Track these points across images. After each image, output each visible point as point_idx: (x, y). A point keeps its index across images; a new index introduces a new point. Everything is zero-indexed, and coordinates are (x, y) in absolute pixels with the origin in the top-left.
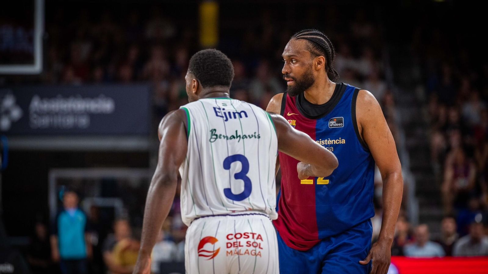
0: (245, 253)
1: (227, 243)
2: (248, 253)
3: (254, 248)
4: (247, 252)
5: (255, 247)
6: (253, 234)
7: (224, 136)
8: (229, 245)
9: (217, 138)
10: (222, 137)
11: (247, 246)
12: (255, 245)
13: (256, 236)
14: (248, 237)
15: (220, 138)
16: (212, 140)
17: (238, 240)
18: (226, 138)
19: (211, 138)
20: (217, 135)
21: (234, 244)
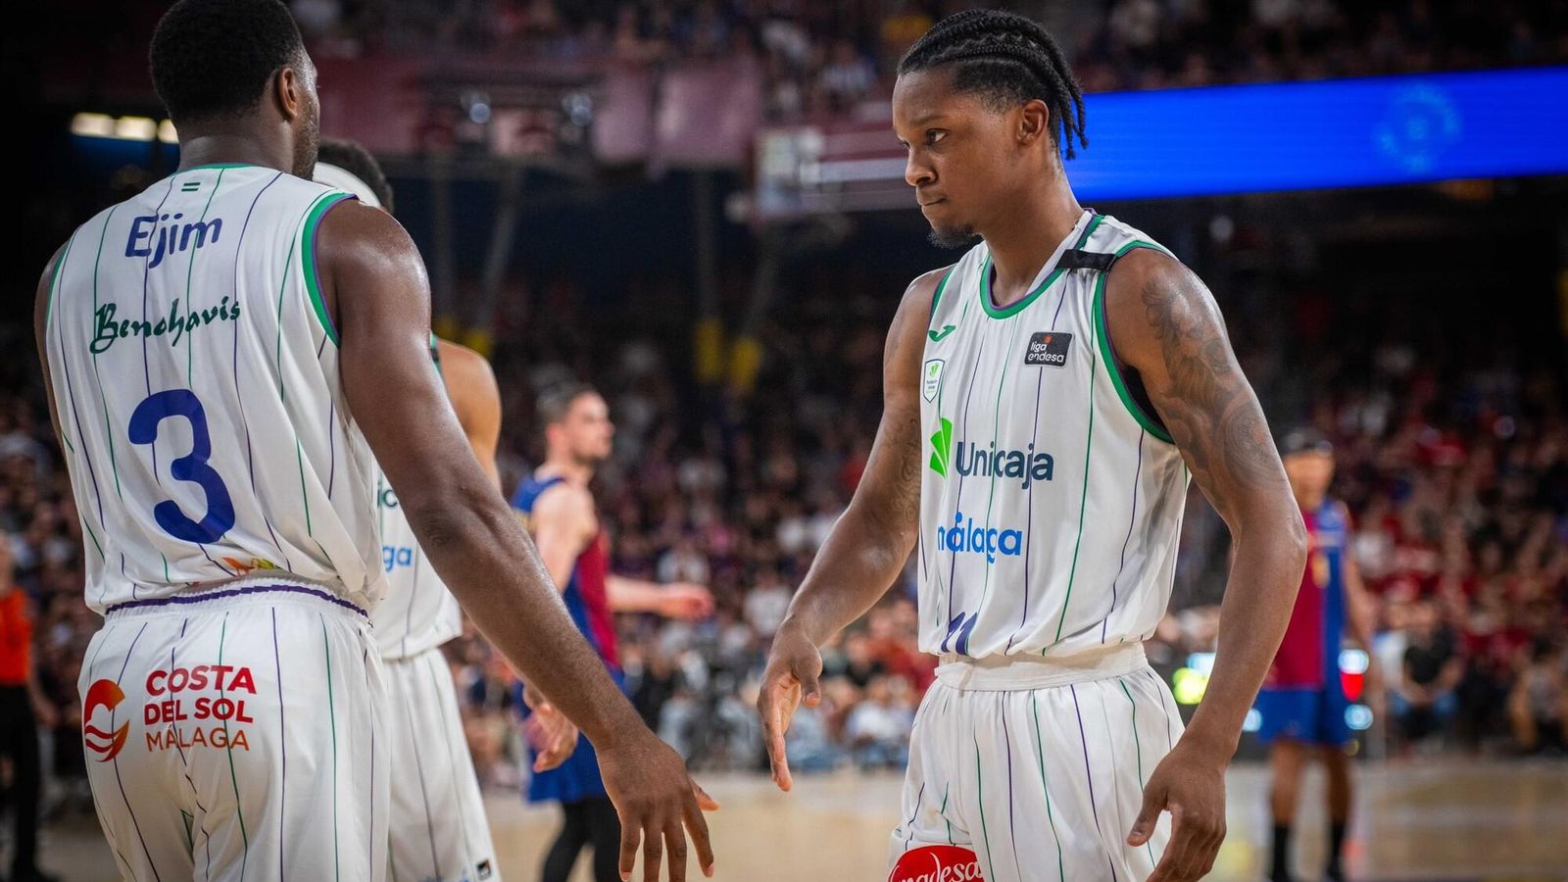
0: (195, 740)
1: (148, 707)
2: (203, 740)
3: (220, 723)
4: (199, 737)
5: (224, 717)
6: (222, 670)
7: (136, 326)
8: (152, 713)
9: (115, 335)
10: (130, 329)
11: (197, 716)
12: (223, 709)
13: (229, 678)
14: (204, 681)
15: (124, 334)
16: (100, 345)
17: (176, 696)
18: (141, 331)
19: (100, 337)
20: (114, 326)
21: (166, 712)
